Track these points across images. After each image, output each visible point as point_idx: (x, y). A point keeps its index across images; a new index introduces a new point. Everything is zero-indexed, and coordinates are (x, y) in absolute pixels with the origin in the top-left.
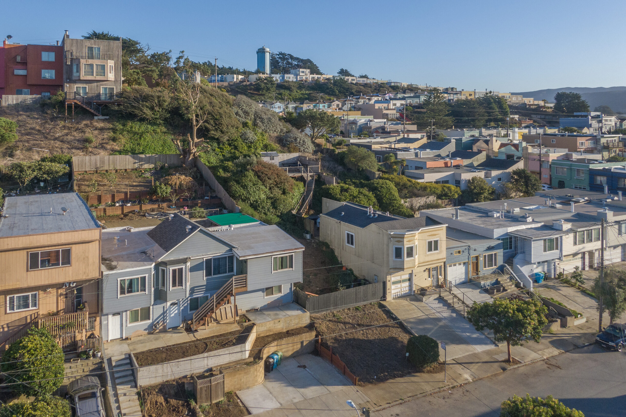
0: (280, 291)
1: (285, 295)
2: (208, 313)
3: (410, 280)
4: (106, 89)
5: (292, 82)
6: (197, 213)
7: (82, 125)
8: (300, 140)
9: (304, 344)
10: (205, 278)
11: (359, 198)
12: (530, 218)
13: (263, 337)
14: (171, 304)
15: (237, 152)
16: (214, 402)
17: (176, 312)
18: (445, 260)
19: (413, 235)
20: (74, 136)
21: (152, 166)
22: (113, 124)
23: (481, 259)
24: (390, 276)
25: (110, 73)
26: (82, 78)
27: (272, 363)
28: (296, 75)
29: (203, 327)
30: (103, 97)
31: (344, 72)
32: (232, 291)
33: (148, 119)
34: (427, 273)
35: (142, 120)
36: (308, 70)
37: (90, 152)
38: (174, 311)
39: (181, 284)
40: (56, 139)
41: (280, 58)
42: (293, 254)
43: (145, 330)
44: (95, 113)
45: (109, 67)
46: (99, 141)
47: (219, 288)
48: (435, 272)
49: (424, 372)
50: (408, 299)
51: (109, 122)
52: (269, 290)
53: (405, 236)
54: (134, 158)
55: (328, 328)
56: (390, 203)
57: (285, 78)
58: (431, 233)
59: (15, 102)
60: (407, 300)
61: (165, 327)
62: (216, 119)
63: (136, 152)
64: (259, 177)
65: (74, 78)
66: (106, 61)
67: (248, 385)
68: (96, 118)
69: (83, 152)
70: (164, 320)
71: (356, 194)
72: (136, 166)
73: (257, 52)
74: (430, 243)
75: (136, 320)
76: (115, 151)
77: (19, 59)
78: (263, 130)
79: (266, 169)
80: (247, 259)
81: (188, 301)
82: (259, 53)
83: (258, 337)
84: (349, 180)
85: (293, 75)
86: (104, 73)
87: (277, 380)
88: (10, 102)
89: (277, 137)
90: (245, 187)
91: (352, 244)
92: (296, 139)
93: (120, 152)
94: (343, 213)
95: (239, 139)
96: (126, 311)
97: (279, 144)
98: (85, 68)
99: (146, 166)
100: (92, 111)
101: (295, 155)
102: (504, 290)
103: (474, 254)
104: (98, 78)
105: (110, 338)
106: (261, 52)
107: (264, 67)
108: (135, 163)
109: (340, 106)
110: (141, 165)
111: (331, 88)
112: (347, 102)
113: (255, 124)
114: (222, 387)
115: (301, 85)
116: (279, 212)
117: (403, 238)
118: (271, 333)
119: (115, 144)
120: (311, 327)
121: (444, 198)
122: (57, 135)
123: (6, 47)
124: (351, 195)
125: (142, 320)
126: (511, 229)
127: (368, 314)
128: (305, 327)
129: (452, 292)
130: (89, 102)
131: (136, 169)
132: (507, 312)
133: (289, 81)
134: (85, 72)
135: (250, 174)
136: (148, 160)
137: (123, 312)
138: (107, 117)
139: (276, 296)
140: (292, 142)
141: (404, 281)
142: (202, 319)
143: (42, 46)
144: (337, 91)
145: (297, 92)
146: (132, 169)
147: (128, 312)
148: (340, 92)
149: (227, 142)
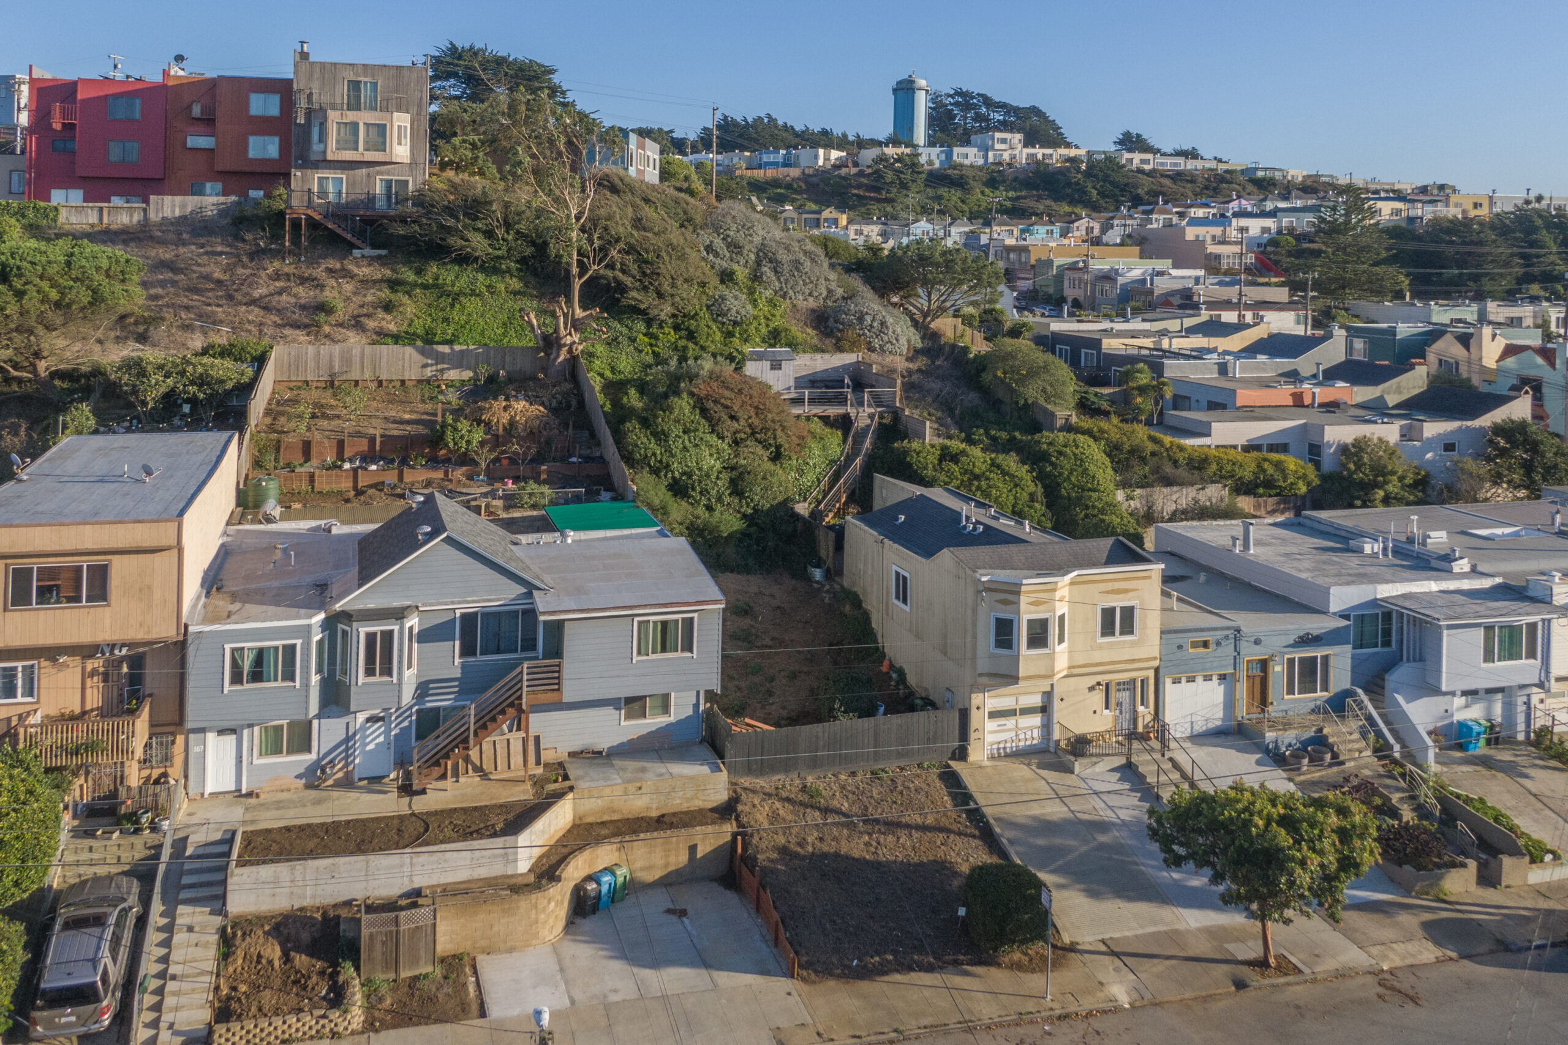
0: (665, 709)
1: (679, 723)
2: (452, 750)
3: (1045, 709)
4: (389, 183)
5: (972, 166)
6: (526, 498)
7: (319, 272)
8: (874, 320)
9: (699, 855)
10: (457, 661)
11: (987, 479)
12: (1465, 561)
13: (591, 824)
14: (368, 720)
15: (691, 345)
16: (405, 974)
17: (381, 739)
18: (1156, 663)
19: (1049, 587)
20: (295, 296)
21: (467, 374)
22: (394, 270)
23: (1278, 669)
24: (981, 695)
25: (400, 143)
26: (330, 157)
27: (593, 894)
28: (985, 149)
29: (440, 784)
30: (381, 204)
31: (1131, 142)
32: (520, 698)
33: (476, 259)
34: (1099, 696)
35: (464, 260)
36: (1018, 136)
37: (327, 336)
38: (375, 738)
39: (387, 671)
40: (253, 302)
41: (956, 104)
42: (695, 615)
43: (298, 777)
44: (354, 240)
45: (395, 129)
46: (352, 308)
47: (484, 690)
48: (1125, 696)
49: (999, 965)
50: (1035, 761)
51: (383, 265)
52: (634, 705)
53: (1023, 588)
54: (422, 352)
55: (774, 817)
56: (1079, 499)
57: (955, 157)
58: (1110, 586)
59: (177, 213)
60: (1028, 765)
61: (348, 776)
62: (646, 262)
63: (437, 339)
64: (704, 412)
65: (313, 157)
66: (388, 115)
67: (509, 944)
68: (356, 253)
69: (308, 334)
70: (347, 757)
71: (980, 467)
72: (429, 372)
73: (895, 91)
74: (1108, 615)
75: (277, 751)
76: (386, 335)
77: (196, 111)
78: (776, 292)
79: (727, 393)
80: (564, 620)
81: (410, 716)
82: (900, 93)
83: (578, 822)
84: (982, 431)
85: (975, 150)
86: (384, 143)
87: (595, 939)
88: (168, 213)
89: (813, 311)
90: (661, 436)
91: (905, 601)
92: (861, 319)
93: (396, 338)
94: (902, 518)
95: (704, 314)
96: (251, 726)
97: (814, 328)
98: (339, 133)
99: (453, 375)
100: (349, 237)
101: (849, 358)
102: (1337, 761)
103: (1251, 653)
104: (371, 156)
105: (209, 789)
106: (905, 90)
107: (911, 130)
108: (425, 366)
109: (1097, 232)
110: (442, 371)
111: (1077, 183)
112: (1116, 222)
113: (756, 277)
114: (430, 938)
115: (994, 178)
116: (748, 506)
117: (1018, 593)
118: (615, 817)
119: (389, 317)
120: (727, 810)
121: (1261, 491)
122: (256, 294)
123: (171, 83)
124: (966, 472)
125: (290, 752)
126: (1385, 591)
127: (901, 793)
128: (712, 810)
129: (1168, 755)
130: (341, 213)
131: (428, 381)
132: (1247, 824)
133: (962, 165)
134: (338, 141)
135: (683, 405)
136: (460, 361)
137: (242, 727)
138: (383, 252)
139: (653, 722)
140: (851, 325)
141: (1026, 711)
142: (437, 764)
143: (250, 80)
144: (1095, 192)
145: (983, 193)
146: (420, 382)
147: (256, 729)
148: (1102, 194)
149: (670, 321)
